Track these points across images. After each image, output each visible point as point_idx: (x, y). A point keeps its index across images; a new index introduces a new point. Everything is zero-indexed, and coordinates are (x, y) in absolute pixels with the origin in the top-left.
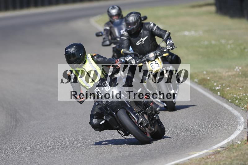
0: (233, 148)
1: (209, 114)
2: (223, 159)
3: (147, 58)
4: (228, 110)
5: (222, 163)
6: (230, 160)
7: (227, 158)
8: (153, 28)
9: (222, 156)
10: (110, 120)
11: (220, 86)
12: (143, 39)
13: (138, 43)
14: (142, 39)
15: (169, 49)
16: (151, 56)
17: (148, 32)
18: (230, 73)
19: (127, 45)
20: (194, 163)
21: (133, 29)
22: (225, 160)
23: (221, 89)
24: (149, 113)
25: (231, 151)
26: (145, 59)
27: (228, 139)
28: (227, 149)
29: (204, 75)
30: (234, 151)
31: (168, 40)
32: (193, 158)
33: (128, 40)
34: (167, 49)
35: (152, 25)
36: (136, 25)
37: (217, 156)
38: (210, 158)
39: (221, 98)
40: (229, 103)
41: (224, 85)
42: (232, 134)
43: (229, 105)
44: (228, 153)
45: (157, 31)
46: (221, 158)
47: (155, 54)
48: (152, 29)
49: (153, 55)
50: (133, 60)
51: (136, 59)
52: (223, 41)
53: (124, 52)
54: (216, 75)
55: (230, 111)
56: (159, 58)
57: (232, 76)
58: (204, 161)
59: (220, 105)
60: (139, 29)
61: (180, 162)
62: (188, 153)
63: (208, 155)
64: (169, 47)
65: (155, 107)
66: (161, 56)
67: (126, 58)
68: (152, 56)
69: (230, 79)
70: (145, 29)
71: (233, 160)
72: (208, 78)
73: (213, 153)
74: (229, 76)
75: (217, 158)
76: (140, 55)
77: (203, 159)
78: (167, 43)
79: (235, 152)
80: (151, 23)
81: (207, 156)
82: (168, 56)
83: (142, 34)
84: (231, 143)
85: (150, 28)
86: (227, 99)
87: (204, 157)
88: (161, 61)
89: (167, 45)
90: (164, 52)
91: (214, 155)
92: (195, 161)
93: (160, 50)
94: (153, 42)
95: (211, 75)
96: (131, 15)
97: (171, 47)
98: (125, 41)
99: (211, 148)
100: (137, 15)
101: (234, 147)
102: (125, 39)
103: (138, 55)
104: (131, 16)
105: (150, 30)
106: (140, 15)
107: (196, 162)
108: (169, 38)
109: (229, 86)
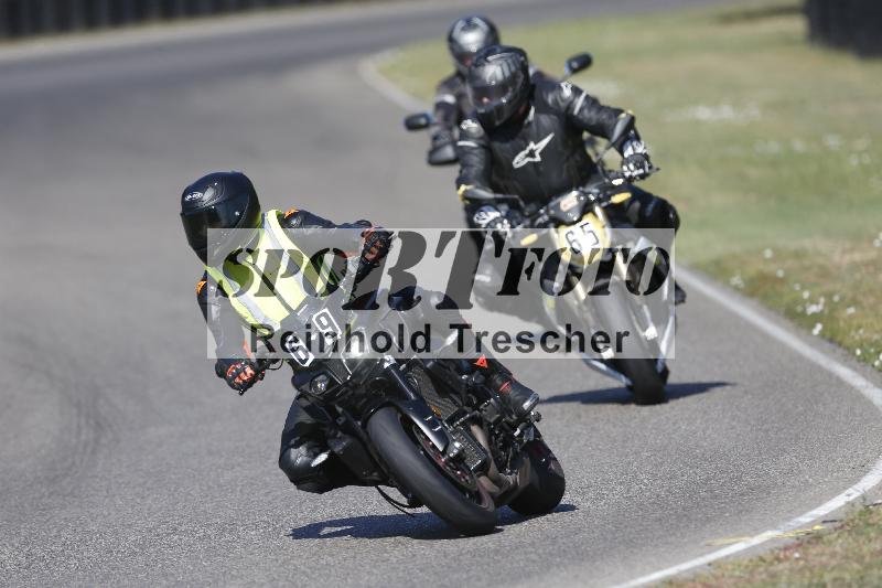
0: (868, 525)
1: (784, 400)
2: (833, 563)
3: (552, 212)
4: (852, 388)
5: (827, 578)
6: (856, 566)
7: (846, 557)
8: (572, 102)
9: (828, 551)
10: (345, 449)
11: (822, 300)
12: (536, 143)
13: (520, 161)
14: (532, 146)
15: (631, 176)
16: (565, 206)
17: (554, 117)
18: (857, 257)
19: (482, 167)
20: (731, 577)
21: (500, 108)
22: (839, 567)
23: (826, 312)
24: (492, 421)
25: (862, 534)
26: (546, 218)
27: (850, 491)
28: (848, 528)
29: (766, 261)
30: (873, 535)
31: (628, 143)
32: (727, 557)
33: (483, 150)
34: (624, 177)
35: (567, 92)
36: (509, 94)
37: (813, 551)
38: (787, 558)
39: (827, 345)
40: (854, 362)
41: (836, 298)
42: (866, 473)
43: (855, 369)
44: (850, 540)
45: (586, 111)
46: (824, 559)
47: (582, 198)
48: (570, 106)
49: (575, 203)
50: (502, 222)
51: (516, 218)
52: (833, 142)
53: (469, 195)
54: (806, 262)
55: (859, 391)
56: (598, 210)
57: (867, 264)
58: (766, 571)
59: (820, 369)
60: (522, 110)
61: (680, 573)
62: (710, 541)
63: (780, 549)
64: (631, 170)
65: (518, 398)
66: (604, 204)
67: (477, 215)
68: (570, 206)
69: (858, 276)
70: (543, 108)
71: (869, 567)
72: (780, 274)
73: (797, 542)
74: (855, 267)
75: (810, 557)
76: (527, 202)
77: (761, 563)
78: (626, 155)
79: (876, 538)
80: (563, 85)
81: (777, 551)
82: (632, 201)
83: (534, 127)
84: (860, 507)
85: (562, 104)
86: (848, 348)
87: (765, 557)
88: (604, 223)
89: (625, 162)
90: (614, 187)
91: (800, 549)
92: (734, 570)
93: (600, 183)
94: (573, 153)
95: (789, 263)
96: (490, 58)
97: (638, 168)
98: (470, 153)
99: (791, 524)
100: (511, 57)
101: (871, 521)
102: (473, 148)
103: (522, 203)
104: (488, 62)
105: (563, 110)
106: (522, 59)
107: (737, 573)
108: (631, 133)
109: (854, 302)
